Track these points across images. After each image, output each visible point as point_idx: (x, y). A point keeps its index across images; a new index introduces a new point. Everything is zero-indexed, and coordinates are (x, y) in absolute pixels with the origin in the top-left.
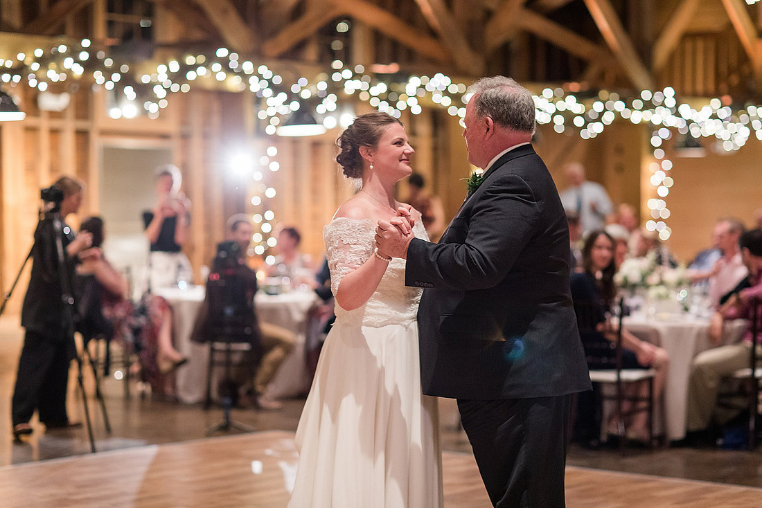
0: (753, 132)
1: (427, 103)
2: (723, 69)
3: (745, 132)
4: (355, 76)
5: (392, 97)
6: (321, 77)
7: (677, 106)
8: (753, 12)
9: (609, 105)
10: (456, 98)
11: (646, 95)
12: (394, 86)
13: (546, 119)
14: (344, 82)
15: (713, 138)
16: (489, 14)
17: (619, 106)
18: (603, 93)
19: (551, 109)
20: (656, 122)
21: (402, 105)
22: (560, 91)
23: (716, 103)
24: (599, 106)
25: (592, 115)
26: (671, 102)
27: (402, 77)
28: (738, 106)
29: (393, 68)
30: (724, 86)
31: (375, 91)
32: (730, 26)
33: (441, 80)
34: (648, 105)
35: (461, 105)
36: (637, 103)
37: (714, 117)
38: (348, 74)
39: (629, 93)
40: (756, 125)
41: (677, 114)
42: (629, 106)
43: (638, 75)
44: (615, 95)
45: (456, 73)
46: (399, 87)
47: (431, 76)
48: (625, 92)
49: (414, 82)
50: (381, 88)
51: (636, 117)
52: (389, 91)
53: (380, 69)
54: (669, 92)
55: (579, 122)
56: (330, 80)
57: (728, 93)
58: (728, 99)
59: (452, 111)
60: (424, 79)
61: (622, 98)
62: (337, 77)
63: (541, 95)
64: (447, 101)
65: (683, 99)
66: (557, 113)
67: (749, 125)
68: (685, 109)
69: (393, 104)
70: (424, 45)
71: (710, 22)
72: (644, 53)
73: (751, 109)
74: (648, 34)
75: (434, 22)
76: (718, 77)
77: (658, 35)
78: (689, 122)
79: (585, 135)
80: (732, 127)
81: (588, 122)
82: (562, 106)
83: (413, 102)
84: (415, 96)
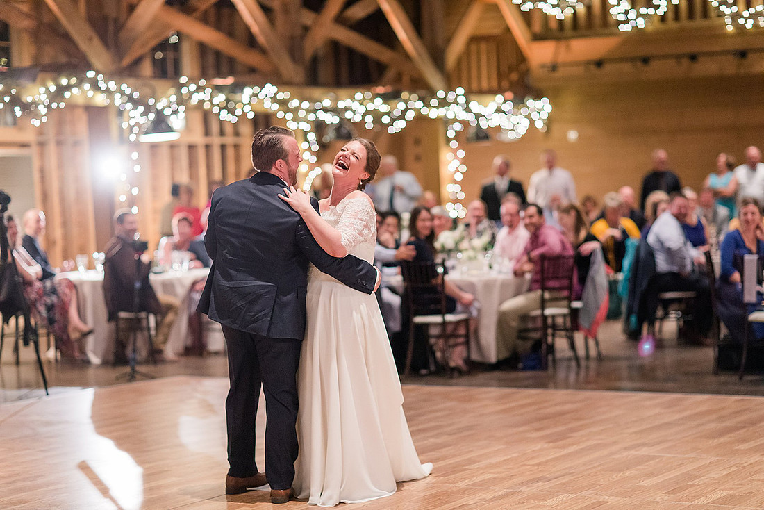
0: (532, 122)
1: (259, 109)
2: (504, 68)
3: (526, 123)
4: (199, 89)
5: (231, 106)
6: (172, 90)
7: (467, 102)
8: (527, 17)
9: (410, 105)
10: (283, 103)
11: (441, 94)
12: (232, 96)
13: (358, 118)
14: (191, 94)
15: (498, 128)
16: (306, 29)
17: (419, 104)
18: (405, 95)
19: (362, 109)
20: (450, 116)
21: (239, 112)
22: (368, 94)
23: (499, 98)
24: (401, 106)
25: (397, 113)
26: (462, 100)
27: (237, 87)
28: (519, 100)
29: (229, 81)
30: (505, 84)
31: (215, 101)
32: (508, 30)
33: (270, 89)
34: (444, 103)
35: (287, 110)
36: (434, 102)
37: (499, 110)
38: (193, 87)
39: (427, 94)
40: (534, 116)
41: (468, 110)
42: (427, 105)
43: (434, 78)
44: (415, 96)
45: (280, 82)
46: (237, 97)
47: (262, 87)
48: (423, 93)
49: (248, 91)
50: (221, 98)
51: (433, 114)
52: (228, 101)
53: (219, 81)
54: (460, 91)
55: (386, 120)
56: (179, 94)
57: (510, 89)
58: (509, 95)
59: (280, 115)
60: (257, 89)
61: (421, 99)
62: (184, 90)
63: (353, 99)
64: (275, 107)
65: (472, 97)
66: (367, 113)
67: (528, 116)
68: (474, 106)
69: (232, 112)
70: (252, 58)
71: (491, 28)
72: (437, 57)
73: (530, 102)
74: (440, 41)
75: (261, 39)
76: (500, 76)
77: (449, 40)
78: (478, 116)
79: (391, 130)
80: (514, 119)
81: (393, 120)
82: (370, 107)
83: (247, 109)
84: (249, 103)
